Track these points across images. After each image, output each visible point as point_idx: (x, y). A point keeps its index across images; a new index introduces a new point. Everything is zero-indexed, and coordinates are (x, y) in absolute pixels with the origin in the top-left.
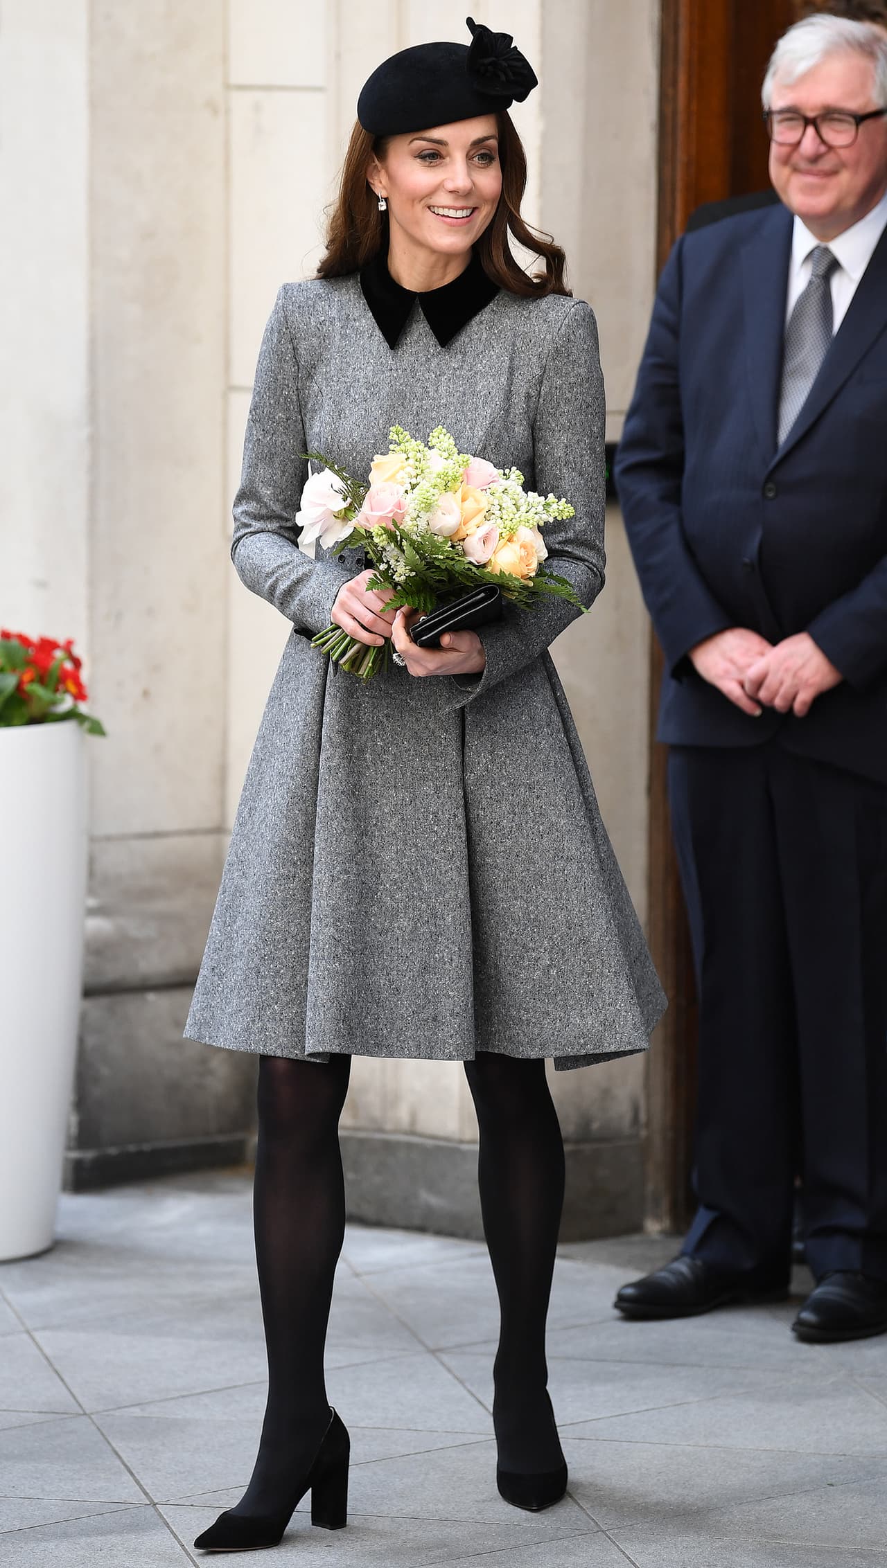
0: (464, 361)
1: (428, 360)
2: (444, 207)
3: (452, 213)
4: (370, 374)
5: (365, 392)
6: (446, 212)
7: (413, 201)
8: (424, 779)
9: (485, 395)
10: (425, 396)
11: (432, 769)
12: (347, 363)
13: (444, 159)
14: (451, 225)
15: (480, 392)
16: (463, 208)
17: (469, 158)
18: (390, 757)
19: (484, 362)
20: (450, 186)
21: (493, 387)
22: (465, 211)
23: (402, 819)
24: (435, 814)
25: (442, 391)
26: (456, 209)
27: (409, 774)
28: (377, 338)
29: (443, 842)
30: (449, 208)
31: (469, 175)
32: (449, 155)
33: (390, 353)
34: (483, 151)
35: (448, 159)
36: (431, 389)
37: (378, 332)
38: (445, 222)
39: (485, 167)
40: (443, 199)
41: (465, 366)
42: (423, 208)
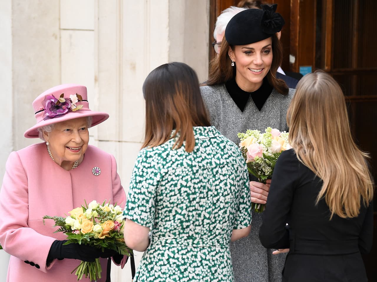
0: (265, 114)
1: (254, 114)
2: (253, 69)
3: (256, 71)
4: (234, 120)
5: (233, 126)
6: (254, 70)
7: (243, 66)
8: (254, 251)
9: (273, 125)
10: (253, 127)
11: (257, 247)
12: (226, 115)
13: (253, 53)
14: (255, 74)
15: (271, 124)
16: (259, 69)
17: (261, 52)
18: (242, 245)
19: (272, 114)
20: (255, 62)
21: (275, 122)
22: (260, 70)
23: (246, 265)
24: (258, 262)
25: (259, 124)
26: (257, 70)
27: (248, 250)
28: (235, 107)
29: (261, 271)
30: (255, 69)
31: (261, 58)
32: (255, 52)
33: (241, 112)
34: (266, 50)
35: (254, 53)
36: (255, 124)
37: (235, 105)
38: (253, 73)
39: (267, 54)
40: (252, 66)
41: (266, 116)
42: (247, 69)
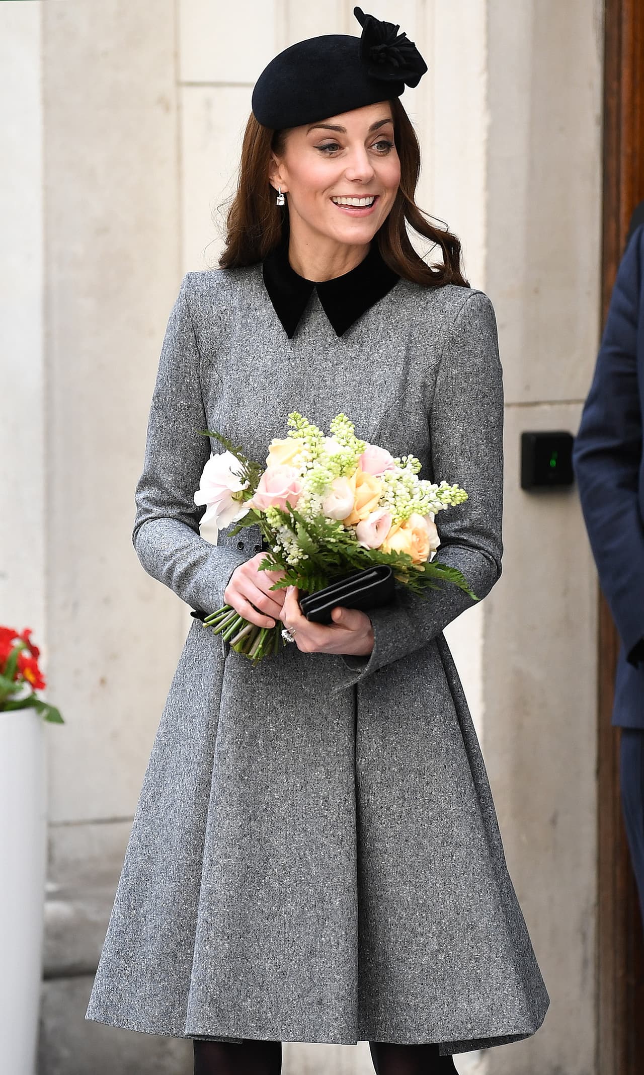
0: (361, 351)
1: (326, 349)
2: (346, 197)
3: (355, 202)
4: (269, 363)
5: (263, 380)
6: (350, 202)
7: (316, 192)
8: (316, 764)
9: (380, 385)
10: (322, 385)
11: (324, 754)
12: (247, 352)
13: (344, 149)
14: (354, 215)
15: (376, 381)
16: (365, 197)
17: (368, 146)
18: (282, 743)
19: (381, 351)
20: (352, 175)
21: (388, 377)
22: (368, 199)
23: (293, 805)
24: (326, 799)
25: (339, 380)
26: (359, 197)
27: (300, 760)
28: (276, 327)
29: (333, 826)
30: (352, 197)
31: (370, 163)
32: (348, 143)
33: (288, 342)
34: (381, 139)
35: (347, 149)
36: (328, 378)
37: (277, 322)
38: (347, 214)
39: (385, 154)
40: (345, 188)
41: (362, 356)
42: (326, 199)
